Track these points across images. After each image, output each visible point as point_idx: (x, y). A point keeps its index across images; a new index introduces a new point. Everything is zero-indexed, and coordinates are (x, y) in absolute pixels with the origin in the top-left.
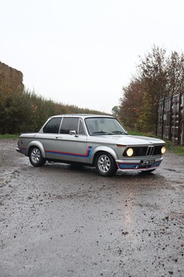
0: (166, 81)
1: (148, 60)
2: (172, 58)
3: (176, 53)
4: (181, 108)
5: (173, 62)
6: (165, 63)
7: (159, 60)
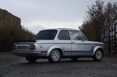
1: (93, 8)
2: (108, 7)
3: (110, 4)
5: (108, 9)
6: (104, 9)
7: (100, 8)
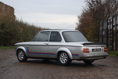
0: (104, 10)
4: (113, 26)
